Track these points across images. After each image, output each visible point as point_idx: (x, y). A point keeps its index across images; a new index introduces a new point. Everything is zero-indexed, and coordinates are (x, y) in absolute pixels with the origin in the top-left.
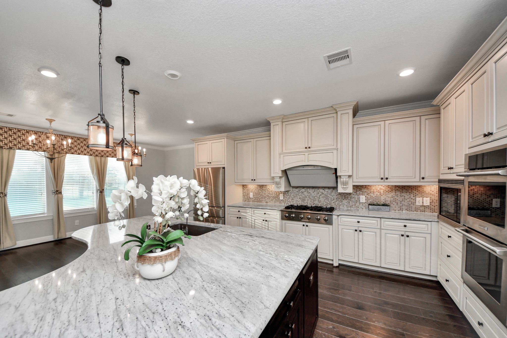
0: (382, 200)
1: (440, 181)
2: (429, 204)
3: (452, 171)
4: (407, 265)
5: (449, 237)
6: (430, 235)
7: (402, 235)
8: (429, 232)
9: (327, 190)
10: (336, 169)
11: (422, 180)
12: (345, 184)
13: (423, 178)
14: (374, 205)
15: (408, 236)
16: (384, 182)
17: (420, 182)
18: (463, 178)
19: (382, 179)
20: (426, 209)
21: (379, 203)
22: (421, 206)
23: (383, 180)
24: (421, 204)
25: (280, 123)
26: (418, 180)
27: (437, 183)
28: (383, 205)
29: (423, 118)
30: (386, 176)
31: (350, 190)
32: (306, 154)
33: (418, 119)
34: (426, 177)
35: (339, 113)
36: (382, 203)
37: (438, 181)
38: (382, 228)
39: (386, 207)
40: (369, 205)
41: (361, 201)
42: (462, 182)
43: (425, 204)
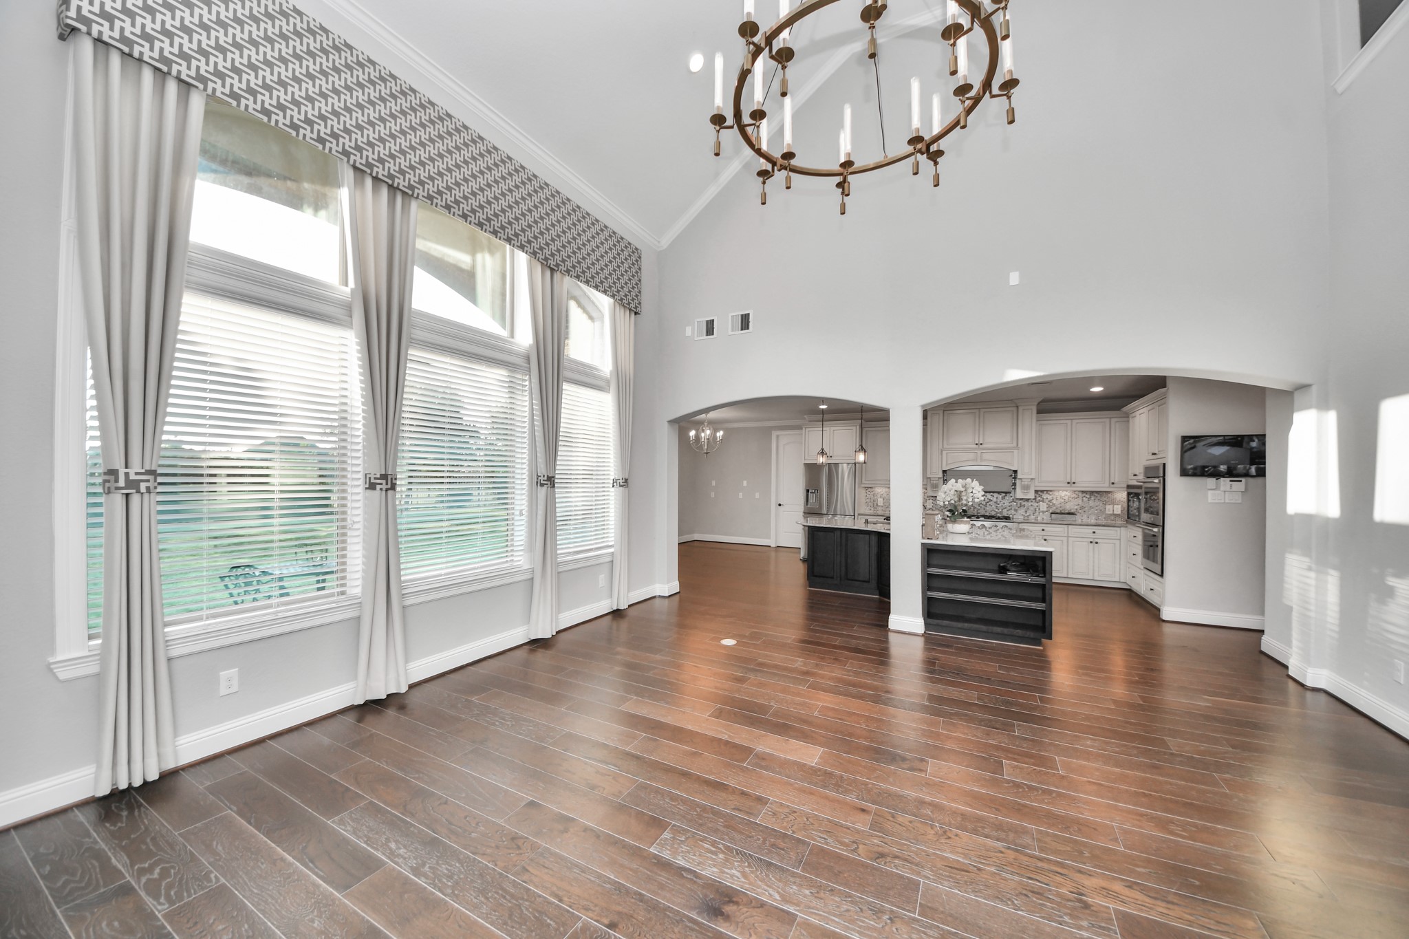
0: (1070, 507)
1: (1129, 487)
2: (1119, 512)
3: (1135, 477)
4: (1096, 574)
5: (1135, 537)
6: (1119, 541)
7: (1091, 542)
8: (1118, 538)
9: (996, 495)
10: (1015, 472)
11: (1112, 486)
12: (1026, 488)
13: (1113, 483)
14: (1057, 513)
15: (1097, 543)
16: (1071, 487)
17: (1109, 487)
18: (1142, 484)
19: (1069, 483)
20: (1117, 519)
21: (1063, 511)
22: (1111, 515)
23: (1069, 485)
24: (1111, 513)
25: (941, 412)
26: (1108, 485)
27: (1125, 489)
28: (1069, 514)
29: (1113, 420)
30: (1073, 481)
31: (1031, 495)
32: (979, 452)
33: (1108, 420)
34: (1116, 481)
35: (1020, 408)
36: (1067, 511)
37: (1126, 486)
38: (1070, 535)
39: (1072, 516)
40: (1052, 513)
41: (1041, 510)
42: (1140, 487)
43: (1115, 513)
